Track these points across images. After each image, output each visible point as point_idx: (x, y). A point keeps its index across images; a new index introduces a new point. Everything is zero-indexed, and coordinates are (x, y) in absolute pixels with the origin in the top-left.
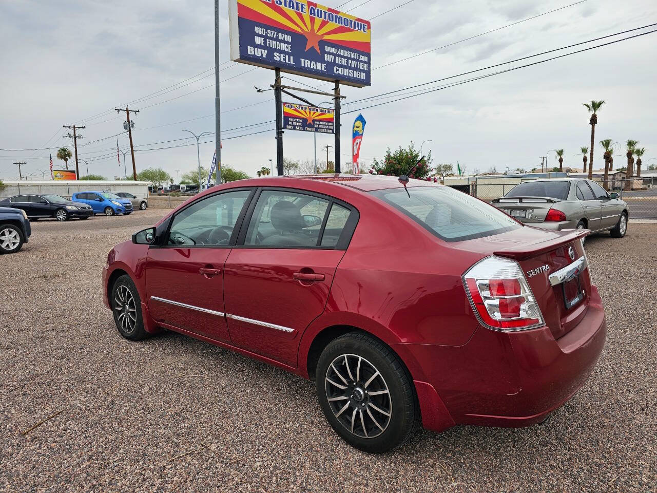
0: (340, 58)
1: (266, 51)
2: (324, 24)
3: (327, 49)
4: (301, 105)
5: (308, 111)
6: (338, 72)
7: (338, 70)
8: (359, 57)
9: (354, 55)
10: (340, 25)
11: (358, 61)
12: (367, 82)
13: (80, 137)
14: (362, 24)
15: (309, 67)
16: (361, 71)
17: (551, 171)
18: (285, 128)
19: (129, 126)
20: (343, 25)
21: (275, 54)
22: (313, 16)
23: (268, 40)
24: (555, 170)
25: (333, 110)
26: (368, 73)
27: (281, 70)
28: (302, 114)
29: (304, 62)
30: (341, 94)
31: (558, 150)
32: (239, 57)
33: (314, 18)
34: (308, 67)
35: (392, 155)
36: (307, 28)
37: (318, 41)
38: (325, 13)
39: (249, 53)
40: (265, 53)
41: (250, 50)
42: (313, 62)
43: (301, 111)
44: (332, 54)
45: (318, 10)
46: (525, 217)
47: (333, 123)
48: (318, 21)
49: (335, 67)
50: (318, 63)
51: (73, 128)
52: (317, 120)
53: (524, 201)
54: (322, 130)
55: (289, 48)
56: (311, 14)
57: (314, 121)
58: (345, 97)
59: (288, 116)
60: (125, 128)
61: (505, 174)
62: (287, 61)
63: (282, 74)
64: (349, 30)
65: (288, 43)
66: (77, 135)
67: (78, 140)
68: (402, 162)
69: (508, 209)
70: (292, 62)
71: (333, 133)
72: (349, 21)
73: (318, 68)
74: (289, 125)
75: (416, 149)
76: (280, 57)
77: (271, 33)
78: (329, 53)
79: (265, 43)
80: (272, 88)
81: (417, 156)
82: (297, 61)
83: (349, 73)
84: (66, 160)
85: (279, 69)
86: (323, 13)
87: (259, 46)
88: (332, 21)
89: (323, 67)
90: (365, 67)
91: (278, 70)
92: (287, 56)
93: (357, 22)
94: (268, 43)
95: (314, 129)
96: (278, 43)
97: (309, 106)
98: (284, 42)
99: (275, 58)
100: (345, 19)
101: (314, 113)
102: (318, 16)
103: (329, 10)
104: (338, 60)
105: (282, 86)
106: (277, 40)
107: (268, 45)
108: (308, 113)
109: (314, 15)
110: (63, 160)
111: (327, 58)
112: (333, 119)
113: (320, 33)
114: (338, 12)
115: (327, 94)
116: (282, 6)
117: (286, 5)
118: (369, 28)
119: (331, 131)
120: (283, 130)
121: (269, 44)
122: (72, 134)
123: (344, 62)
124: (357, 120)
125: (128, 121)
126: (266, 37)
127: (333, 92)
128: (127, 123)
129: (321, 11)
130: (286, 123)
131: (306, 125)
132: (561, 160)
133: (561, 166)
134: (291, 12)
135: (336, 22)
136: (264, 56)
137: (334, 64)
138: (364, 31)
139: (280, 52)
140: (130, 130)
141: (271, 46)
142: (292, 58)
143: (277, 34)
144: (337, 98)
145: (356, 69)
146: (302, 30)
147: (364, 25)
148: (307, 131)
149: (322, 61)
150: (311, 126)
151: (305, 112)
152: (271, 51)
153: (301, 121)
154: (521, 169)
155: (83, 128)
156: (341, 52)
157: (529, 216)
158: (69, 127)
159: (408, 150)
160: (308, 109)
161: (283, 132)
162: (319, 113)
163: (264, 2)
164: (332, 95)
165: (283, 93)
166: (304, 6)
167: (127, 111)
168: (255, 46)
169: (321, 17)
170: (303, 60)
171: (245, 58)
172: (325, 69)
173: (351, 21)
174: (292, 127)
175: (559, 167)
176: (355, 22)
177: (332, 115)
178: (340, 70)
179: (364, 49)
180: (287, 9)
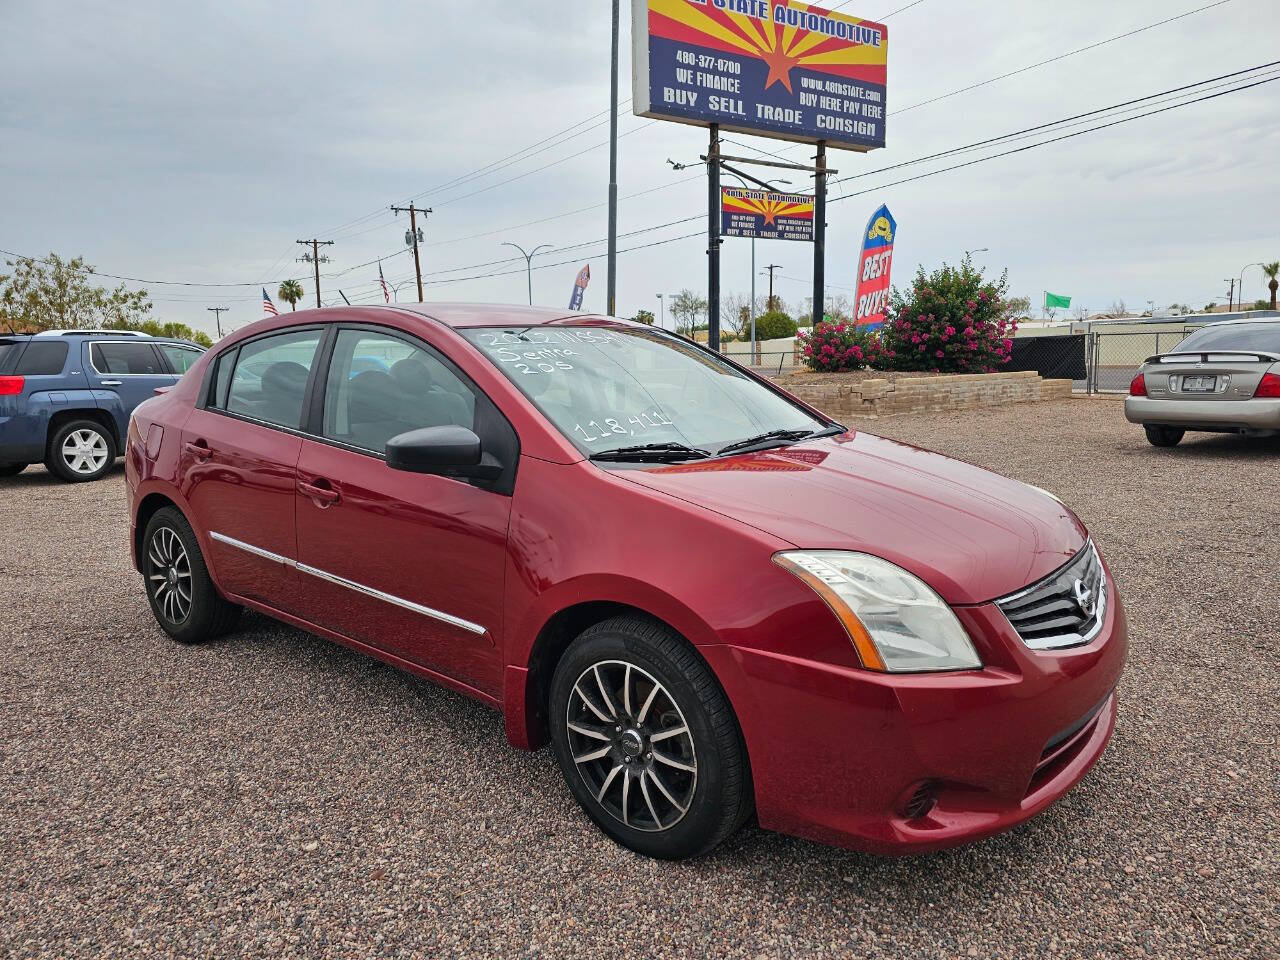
0: (828, 98)
1: (695, 95)
2: (800, 35)
3: (805, 82)
4: (754, 190)
5: (766, 201)
6: (823, 125)
7: (824, 121)
8: (864, 95)
9: (854, 92)
10: (830, 35)
11: (862, 102)
12: (878, 141)
13: (324, 260)
14: (872, 30)
15: (771, 118)
16: (868, 120)
17: (1250, 309)
18: (725, 233)
19: (414, 238)
20: (836, 35)
21: (711, 98)
22: (780, 22)
23: (699, 74)
24: (1260, 305)
25: (812, 197)
26: (881, 124)
27: (720, 126)
28: (756, 207)
29: (763, 109)
30: (828, 167)
31: (1267, 265)
32: (648, 108)
33: (783, 26)
34: (769, 120)
35: (928, 279)
36: (769, 45)
37: (790, 68)
38: (803, 15)
39: (666, 99)
40: (693, 98)
41: (669, 95)
42: (779, 110)
43: (755, 201)
44: (814, 91)
45: (789, 11)
46: (1214, 390)
47: (811, 221)
48: (790, 31)
49: (819, 117)
50: (786, 111)
51: (313, 245)
52: (782, 217)
53: (1210, 358)
54: (790, 235)
55: (736, 85)
56: (777, 19)
57: (776, 218)
58: (836, 172)
59: (730, 211)
60: (408, 241)
61: (1144, 316)
62: (732, 111)
63: (722, 134)
64: (847, 44)
65: (734, 76)
66: (319, 257)
67: (321, 265)
68: (949, 292)
69: (1178, 375)
70: (740, 112)
71: (811, 239)
72: (848, 27)
73: (787, 120)
74: (731, 228)
75: (976, 267)
76: (719, 103)
77: (705, 61)
78: (808, 90)
79: (694, 79)
80: (703, 161)
81: (977, 280)
82: (750, 108)
83: (845, 125)
84: (293, 302)
85: (717, 125)
86: (799, 16)
87: (684, 87)
88: (816, 28)
89: (797, 117)
90: (876, 112)
91: (714, 128)
92: (732, 102)
93: (861, 27)
94: (699, 78)
95: (776, 234)
96: (717, 77)
97: (768, 192)
98: (727, 75)
99: (711, 106)
100: (839, 24)
101: (777, 204)
102: (790, 22)
103: (811, 9)
104: (825, 102)
105: (722, 157)
106: (715, 72)
107: (699, 84)
108: (766, 204)
109: (783, 21)
110: (288, 302)
111: (805, 99)
112: (811, 213)
113: (792, 54)
114: (825, 12)
115: (802, 168)
116: (726, 9)
117: (732, 7)
118: (885, 36)
119: (808, 236)
120: (721, 237)
121: (701, 81)
122: (312, 256)
123: (835, 104)
124: (876, 216)
125: (413, 229)
126: (696, 68)
127: (813, 164)
128: (412, 234)
129: (795, 12)
130: (727, 225)
131: (763, 227)
132: (1273, 286)
133: (1273, 298)
134: (740, 18)
135: (822, 31)
136: (692, 104)
137: (818, 110)
138: (874, 43)
139: (720, 93)
140: (416, 246)
141: (704, 85)
142: (740, 103)
143: (716, 62)
144: (821, 173)
145: (858, 117)
146: (760, 49)
147: (876, 32)
148: (763, 237)
149: (794, 104)
150: (771, 228)
151: (761, 202)
152: (704, 93)
153: (753, 219)
154: (1181, 304)
155: (329, 243)
156: (831, 87)
157: (1222, 386)
158: (307, 243)
159: (959, 270)
160: (766, 197)
161: (722, 241)
162: (785, 203)
163: (693, 4)
164: (811, 169)
165: (722, 170)
166: (765, 7)
167: (412, 209)
168: (677, 85)
169: (795, 23)
170: (760, 106)
171: (659, 109)
172: (800, 120)
173: (851, 27)
174: (737, 231)
175: (1268, 299)
176: (858, 29)
177: (811, 207)
178: (828, 122)
179: (874, 79)
180: (734, 15)
